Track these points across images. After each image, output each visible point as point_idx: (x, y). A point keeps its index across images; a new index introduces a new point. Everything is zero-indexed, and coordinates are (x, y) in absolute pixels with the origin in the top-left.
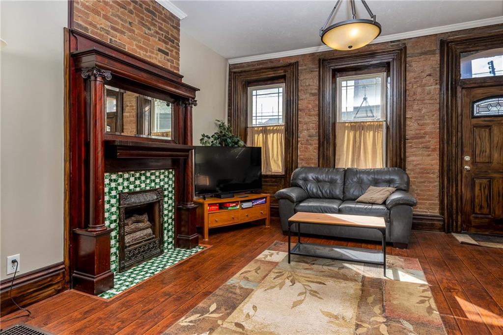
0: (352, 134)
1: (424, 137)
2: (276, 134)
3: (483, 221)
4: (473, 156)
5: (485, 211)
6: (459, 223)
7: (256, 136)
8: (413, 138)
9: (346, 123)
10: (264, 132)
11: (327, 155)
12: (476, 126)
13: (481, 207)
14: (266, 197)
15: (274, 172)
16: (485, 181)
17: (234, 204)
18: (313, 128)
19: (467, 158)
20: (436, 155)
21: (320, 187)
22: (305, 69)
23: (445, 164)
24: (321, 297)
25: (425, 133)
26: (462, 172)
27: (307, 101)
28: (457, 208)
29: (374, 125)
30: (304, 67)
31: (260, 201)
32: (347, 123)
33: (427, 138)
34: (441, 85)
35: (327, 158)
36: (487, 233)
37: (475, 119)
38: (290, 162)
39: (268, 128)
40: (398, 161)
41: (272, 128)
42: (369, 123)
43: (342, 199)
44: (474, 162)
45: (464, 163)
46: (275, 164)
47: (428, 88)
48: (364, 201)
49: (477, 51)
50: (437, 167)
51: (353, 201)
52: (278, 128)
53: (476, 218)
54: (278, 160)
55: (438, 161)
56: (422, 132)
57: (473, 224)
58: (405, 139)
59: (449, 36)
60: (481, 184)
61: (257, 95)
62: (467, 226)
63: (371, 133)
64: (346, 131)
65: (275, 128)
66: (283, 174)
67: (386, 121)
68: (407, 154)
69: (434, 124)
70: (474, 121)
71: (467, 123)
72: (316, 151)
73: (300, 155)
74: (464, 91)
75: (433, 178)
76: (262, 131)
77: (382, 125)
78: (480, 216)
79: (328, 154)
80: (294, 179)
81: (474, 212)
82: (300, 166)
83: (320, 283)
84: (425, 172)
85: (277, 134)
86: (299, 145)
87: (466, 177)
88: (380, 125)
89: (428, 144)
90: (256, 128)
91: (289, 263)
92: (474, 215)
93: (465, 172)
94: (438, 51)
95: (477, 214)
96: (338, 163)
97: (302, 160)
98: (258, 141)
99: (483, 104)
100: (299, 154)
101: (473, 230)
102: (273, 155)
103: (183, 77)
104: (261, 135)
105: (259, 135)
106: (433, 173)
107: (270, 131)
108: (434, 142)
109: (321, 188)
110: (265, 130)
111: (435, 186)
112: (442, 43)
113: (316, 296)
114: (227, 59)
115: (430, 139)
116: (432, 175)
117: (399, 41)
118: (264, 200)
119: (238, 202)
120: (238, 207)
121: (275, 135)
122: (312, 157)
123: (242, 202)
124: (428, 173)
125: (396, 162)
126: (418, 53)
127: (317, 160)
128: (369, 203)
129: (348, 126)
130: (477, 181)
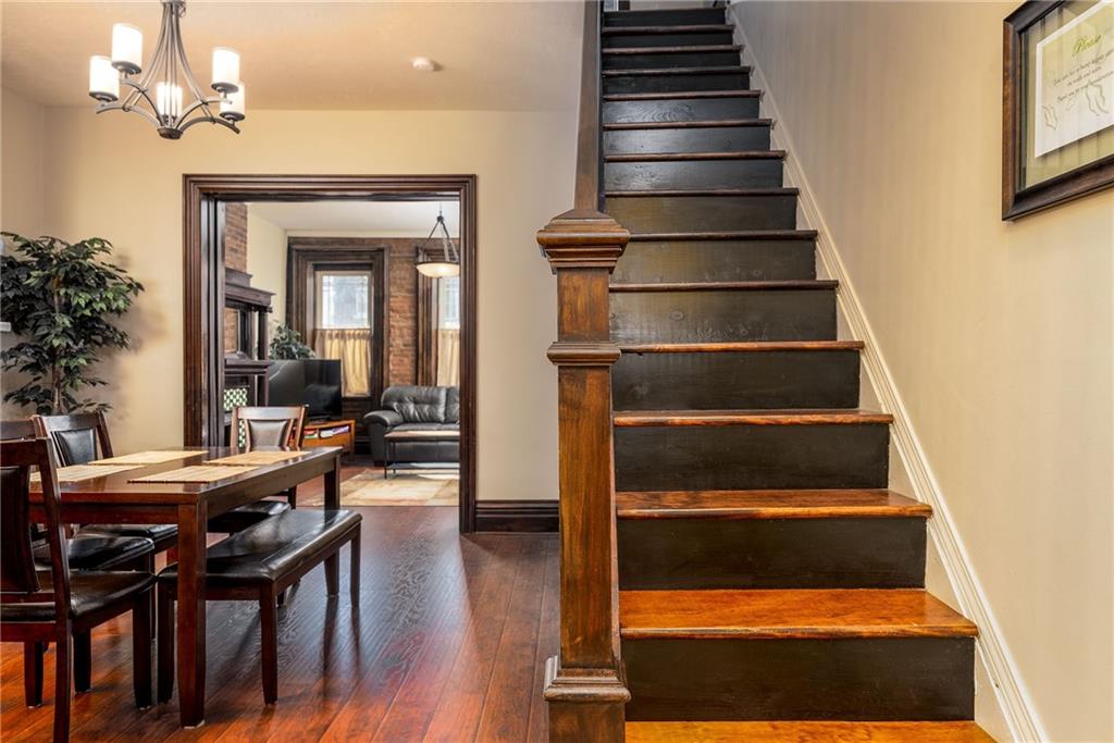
7: (329, 342)
10: (340, 338)
14: (349, 425)
15: (356, 394)
22: (398, 257)
27: (399, 299)
30: (397, 255)
31: (342, 430)
35: (427, 374)
38: (377, 378)
39: (347, 332)
41: (352, 332)
43: (443, 422)
46: (356, 383)
52: (362, 332)
54: (362, 376)
65: (357, 332)
66: (369, 395)
72: (414, 365)
73: (392, 370)
76: (337, 336)
80: (385, 401)
82: (392, 384)
85: (360, 341)
86: (391, 357)
90: (328, 332)
97: (395, 376)
98: (332, 351)
100: (391, 367)
102: (354, 371)
103: (251, 276)
104: (336, 341)
105: (333, 341)
107: (350, 337)
110: (342, 335)
114: (286, 231)
121: (357, 342)
122: (408, 373)
127: (415, 376)
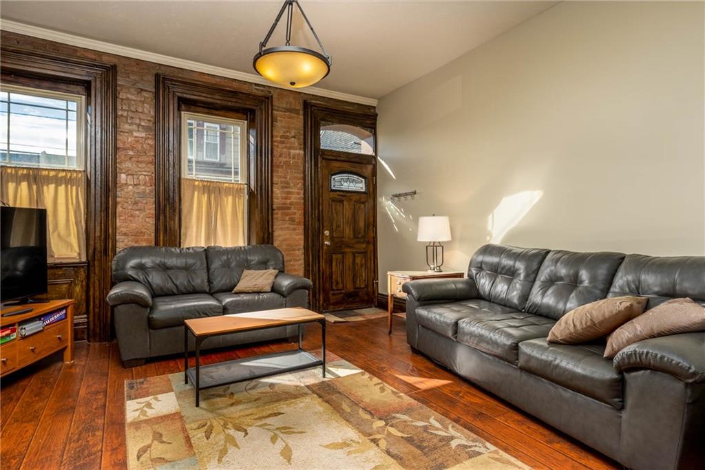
0: (205, 198)
1: (289, 208)
2: (63, 186)
3: (338, 297)
4: (331, 231)
5: (340, 286)
6: (321, 302)
7: (11, 186)
8: (279, 209)
9: (195, 180)
10: (32, 179)
11: (170, 228)
12: (334, 200)
13: (337, 283)
14: (65, 307)
15: (58, 258)
16: (339, 256)
17: (8, 332)
18: (145, 184)
19: (327, 233)
20: (301, 229)
21: (172, 277)
23: (310, 239)
24: (300, 430)
25: (291, 204)
26: (323, 248)
27: (133, 137)
28: (319, 287)
29: (233, 188)
31: (56, 316)
32: (197, 181)
33: (293, 210)
34: (305, 151)
35: (170, 233)
36: (341, 308)
37: (332, 193)
39: (45, 173)
40: (266, 236)
41: (53, 173)
42: (227, 185)
43: (208, 290)
44: (332, 238)
45: (324, 237)
46: (60, 243)
47: (292, 151)
48: (246, 291)
49: (333, 123)
50: (302, 243)
51: (229, 293)
52: (69, 175)
53: (333, 294)
54: (69, 235)
55: (303, 237)
56: (288, 201)
57: (332, 301)
58: (273, 210)
59: (312, 99)
60: (337, 259)
61: (9, 103)
62: (327, 304)
63: (230, 198)
64: (196, 193)
65: (62, 174)
66: (83, 260)
67: (248, 184)
68: (275, 227)
69: (298, 194)
70: (332, 195)
71: (326, 196)
72: (152, 221)
73: (121, 226)
74: (324, 161)
75: (299, 256)
76: (26, 177)
77: (244, 189)
78: (336, 292)
79: (172, 226)
81: (332, 290)
82: (120, 245)
83: (276, 415)
84: (291, 248)
85: (66, 187)
86: (119, 209)
87: (326, 253)
88: (240, 189)
89: (293, 216)
90: (9, 171)
91: (197, 405)
92: (331, 292)
93: (325, 247)
94: (301, 112)
95: (334, 290)
96: (185, 240)
97: (125, 234)
98: (18, 195)
99: (338, 177)
100: (118, 224)
101: (331, 308)
104: (24, 185)
105: (18, 183)
106: (299, 250)
107: (48, 180)
108: (298, 215)
109: (174, 280)
110: (35, 177)
111: (300, 264)
112: (306, 105)
113: (294, 432)
115: (296, 211)
116: (297, 252)
117: (264, 86)
118: (64, 311)
119: (13, 325)
120: (14, 336)
121: (62, 189)
122: (144, 230)
123: (22, 323)
124: (294, 250)
125: (263, 238)
126: (284, 108)
127: (153, 235)
128: (254, 292)
129: (199, 185)
130: (334, 256)
